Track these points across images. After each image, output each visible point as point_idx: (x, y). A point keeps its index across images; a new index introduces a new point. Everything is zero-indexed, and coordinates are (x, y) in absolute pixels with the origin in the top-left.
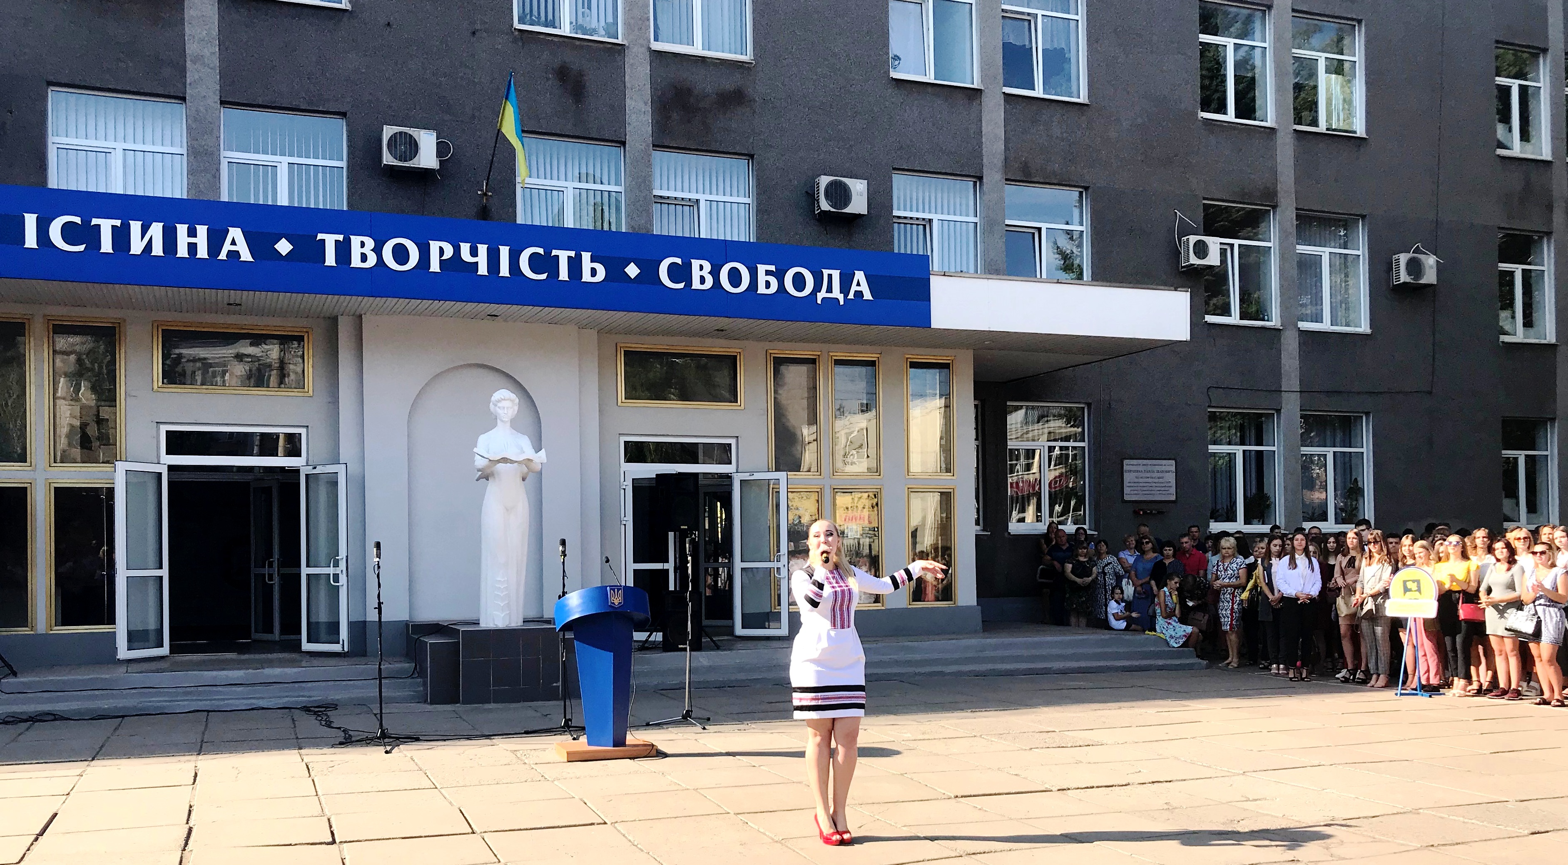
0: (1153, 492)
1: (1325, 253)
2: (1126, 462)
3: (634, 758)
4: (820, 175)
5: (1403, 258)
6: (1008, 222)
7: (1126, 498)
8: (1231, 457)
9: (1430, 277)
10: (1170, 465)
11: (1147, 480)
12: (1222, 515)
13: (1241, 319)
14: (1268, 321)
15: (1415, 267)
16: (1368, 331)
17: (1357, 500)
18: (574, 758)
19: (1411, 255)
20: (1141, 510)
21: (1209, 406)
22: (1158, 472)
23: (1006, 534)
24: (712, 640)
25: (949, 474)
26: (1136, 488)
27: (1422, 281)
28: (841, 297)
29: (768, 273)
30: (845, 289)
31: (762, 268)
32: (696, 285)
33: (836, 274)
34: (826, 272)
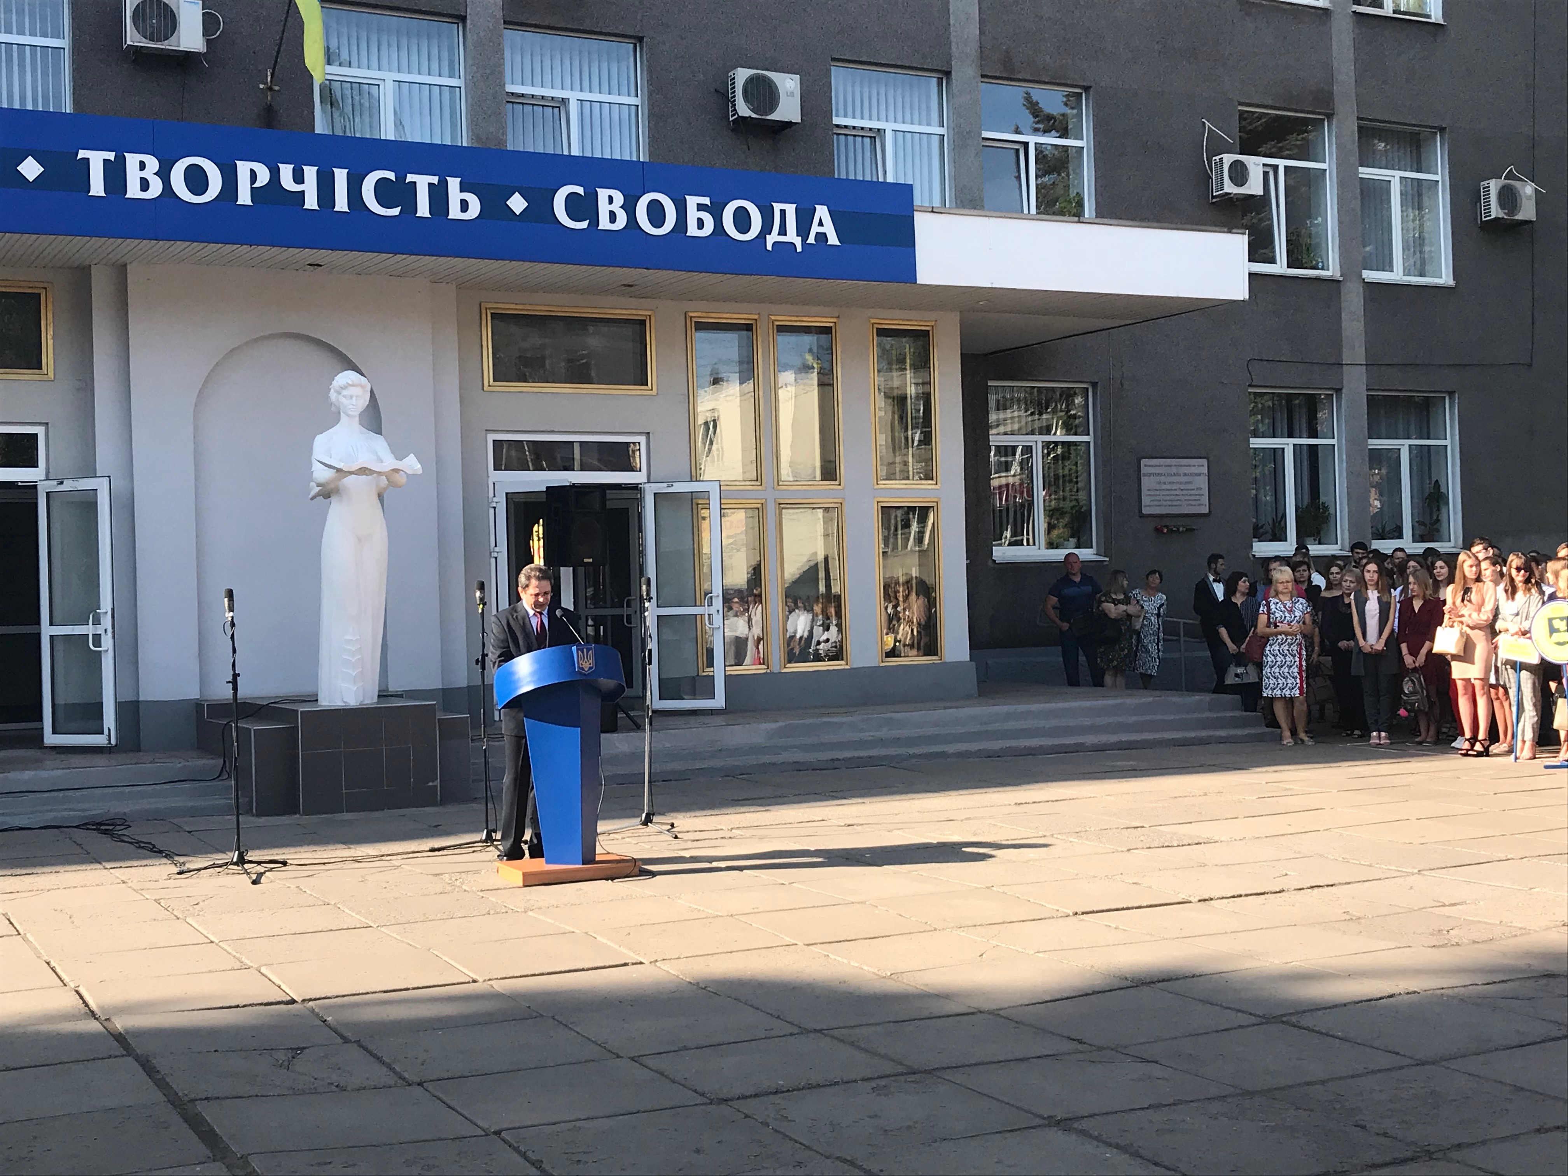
0: (1178, 503)
1: (1394, 178)
2: (1144, 462)
3: (613, 879)
4: (736, 67)
5: (1494, 186)
6: (986, 134)
7: (1145, 511)
8: (1277, 454)
9: (1527, 211)
10: (1201, 466)
11: (1168, 487)
12: (1266, 533)
13: (1288, 267)
14: (1322, 269)
15: (1508, 197)
16: (1451, 282)
17: (1439, 510)
18: (531, 881)
19: (1502, 181)
20: (1167, 527)
21: (1249, 386)
22: (1185, 474)
23: (990, 563)
24: (628, 716)
25: (930, 482)
26: (1157, 498)
27: (1519, 217)
28: (798, 242)
29: (701, 207)
30: (803, 230)
31: (692, 202)
32: (604, 223)
33: (791, 210)
34: (777, 207)
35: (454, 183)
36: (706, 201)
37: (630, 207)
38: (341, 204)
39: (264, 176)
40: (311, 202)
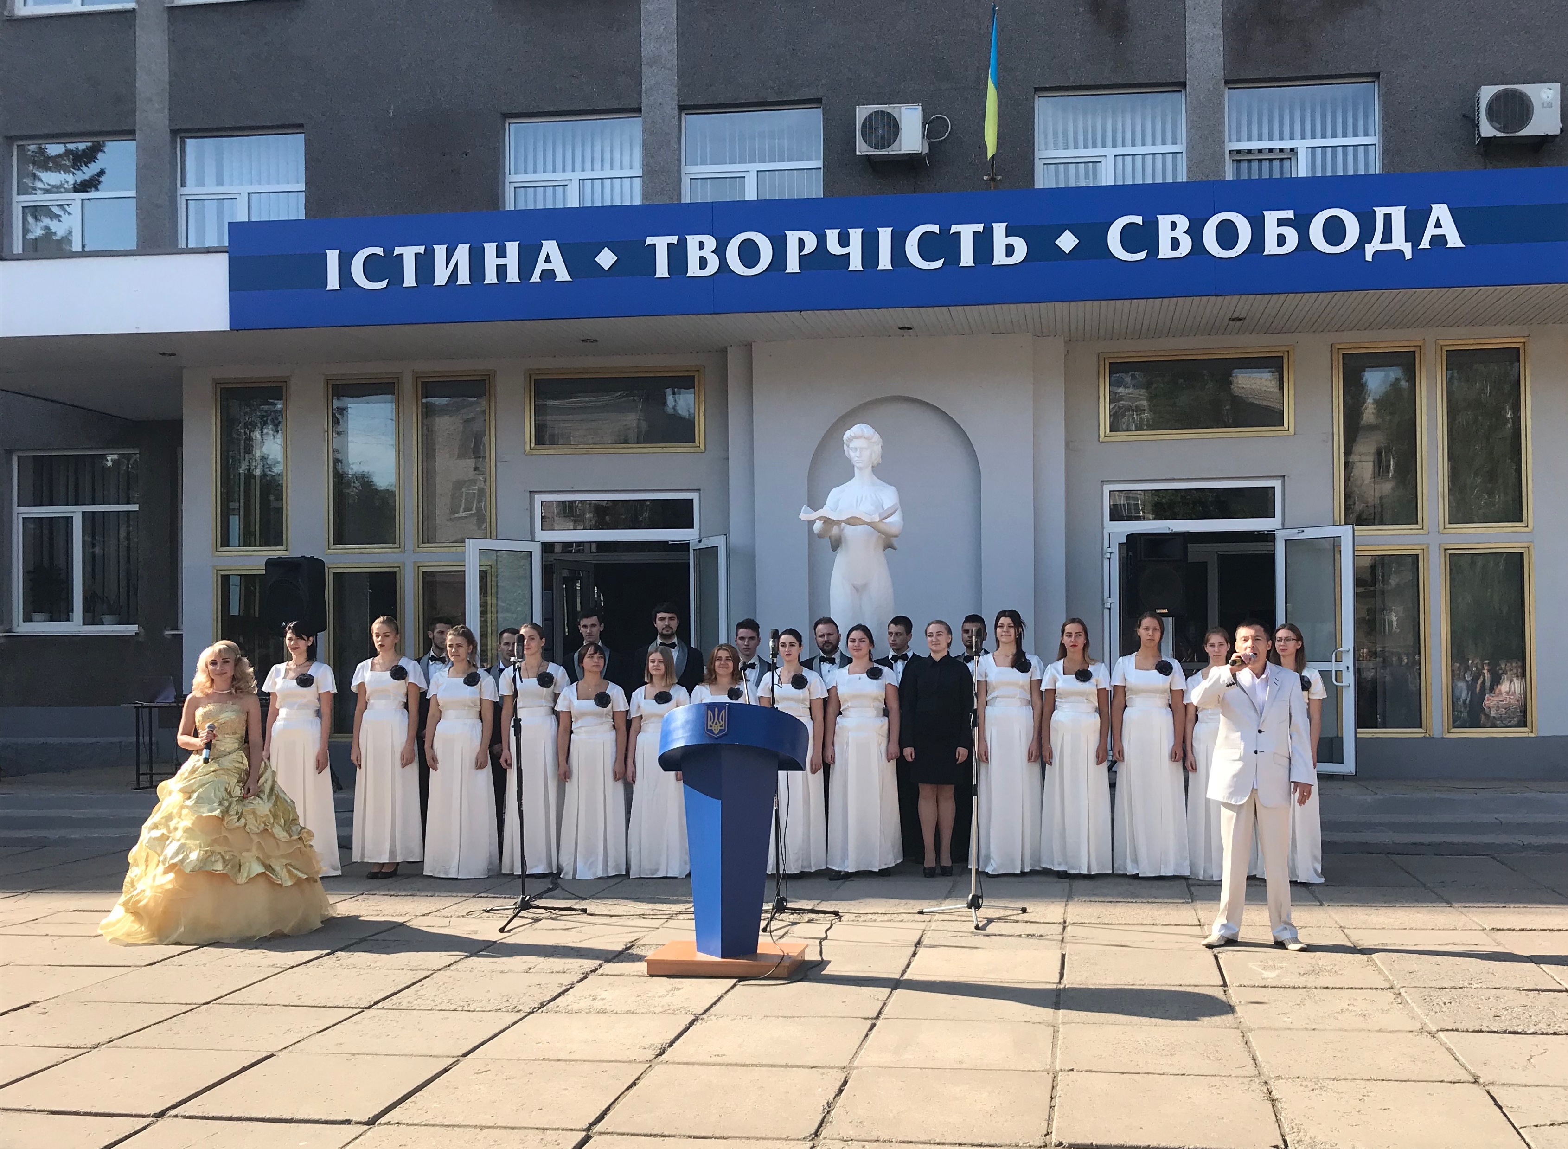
4: (1480, 87)
28: (1407, 250)
29: (1281, 222)
30: (1414, 233)
31: (1271, 218)
32: (1165, 251)
33: (1398, 214)
34: (1380, 212)
35: (999, 229)
36: (1290, 214)
37: (1195, 232)
38: (885, 262)
39: (811, 243)
40: (856, 264)
